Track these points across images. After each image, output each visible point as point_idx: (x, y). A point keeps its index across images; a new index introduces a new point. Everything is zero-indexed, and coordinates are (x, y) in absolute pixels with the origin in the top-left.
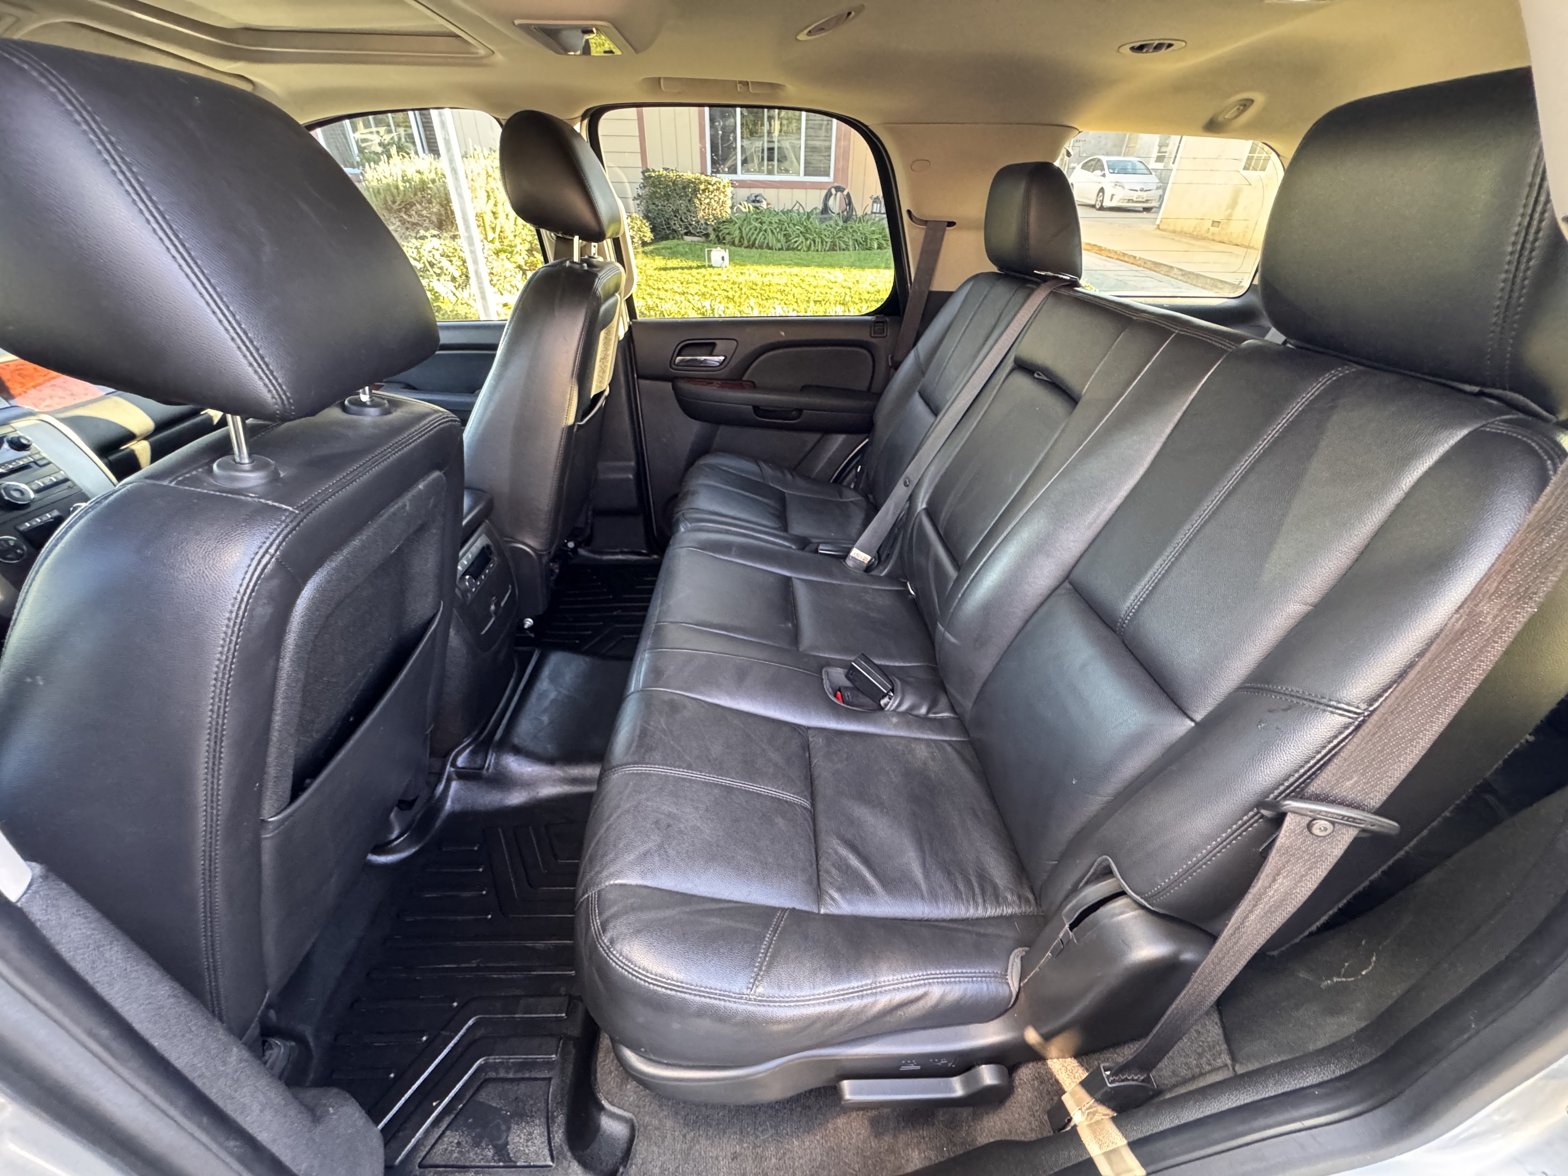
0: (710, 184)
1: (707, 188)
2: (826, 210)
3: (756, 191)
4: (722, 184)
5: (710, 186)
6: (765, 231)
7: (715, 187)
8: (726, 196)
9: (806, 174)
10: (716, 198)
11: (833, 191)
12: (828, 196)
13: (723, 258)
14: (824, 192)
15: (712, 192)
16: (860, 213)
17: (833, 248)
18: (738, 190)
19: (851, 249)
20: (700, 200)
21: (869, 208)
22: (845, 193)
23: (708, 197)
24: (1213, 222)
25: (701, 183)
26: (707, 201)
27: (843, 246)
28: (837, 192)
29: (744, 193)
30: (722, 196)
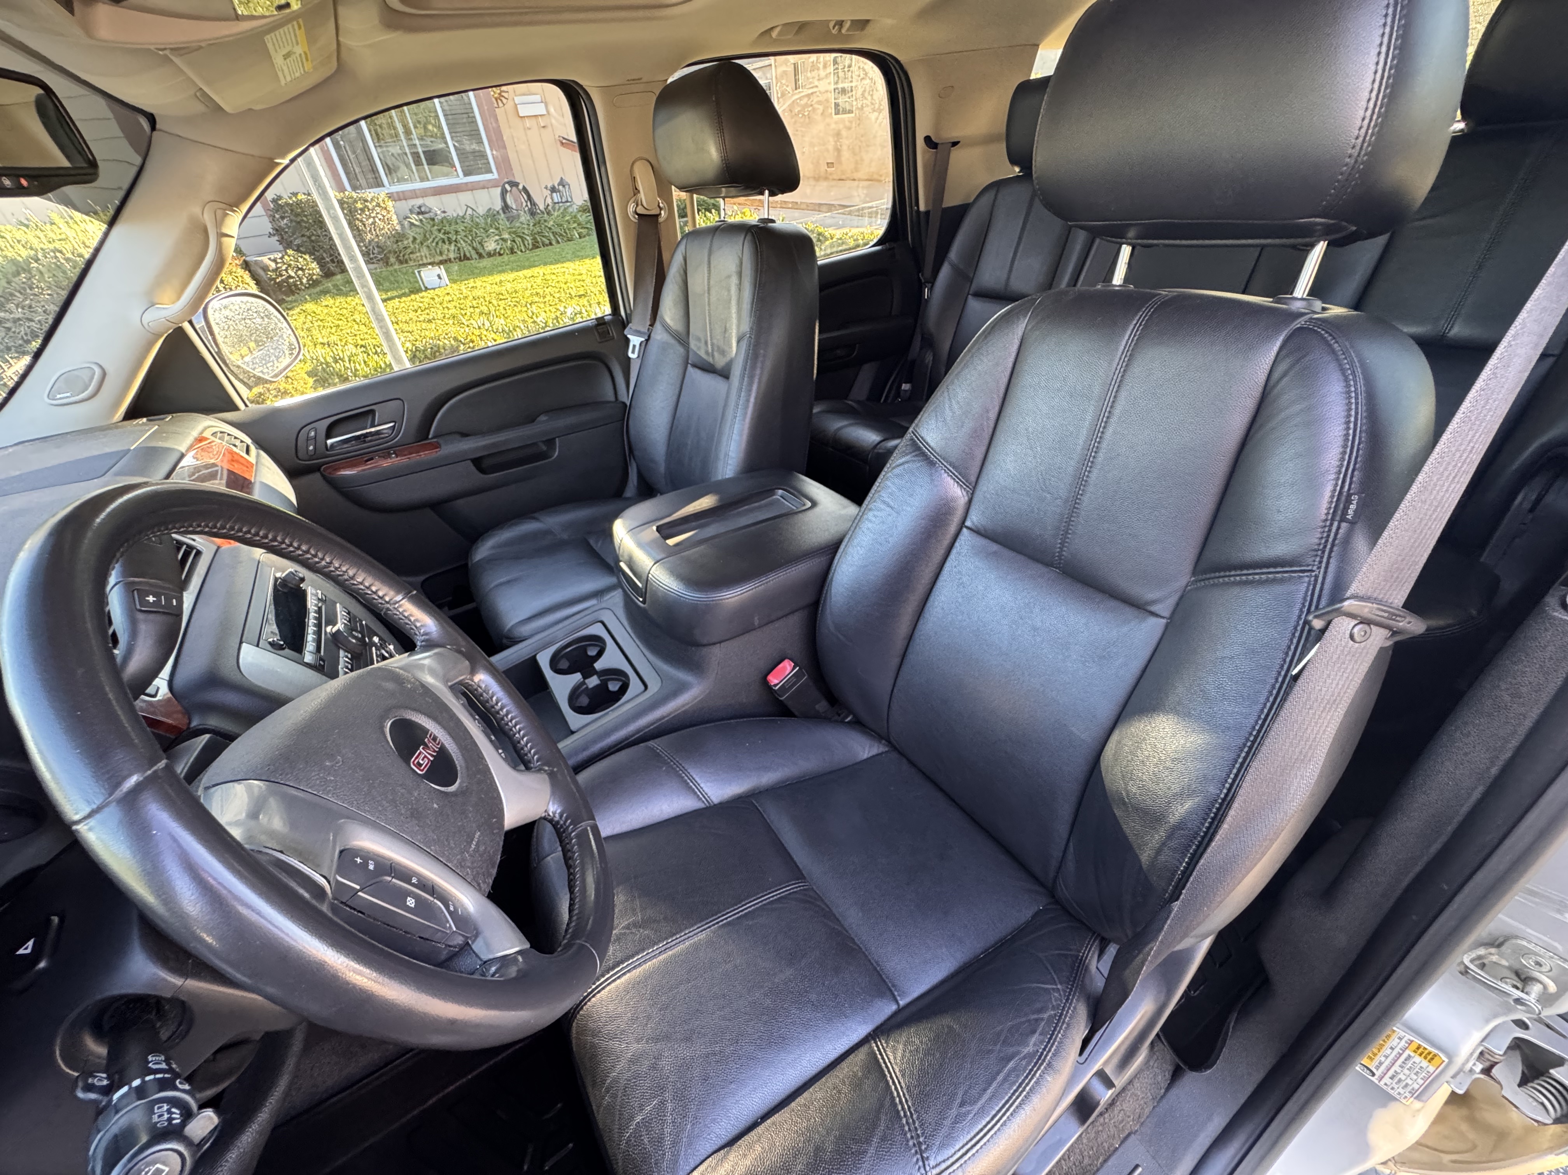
0: (366, 201)
1: (366, 207)
2: (506, 207)
3: (419, 202)
4: (380, 200)
5: (368, 204)
6: (456, 241)
7: (374, 204)
8: (388, 212)
9: (466, 174)
10: (380, 216)
11: (508, 187)
12: (504, 193)
13: (439, 277)
14: (499, 190)
15: (373, 209)
16: (542, 207)
17: (535, 246)
18: (398, 202)
19: (554, 242)
20: (361, 221)
21: (549, 201)
22: (521, 187)
23: (370, 217)
24: (828, 163)
25: (356, 201)
26: (371, 220)
27: (547, 242)
28: (511, 187)
29: (405, 205)
30: (384, 213)
